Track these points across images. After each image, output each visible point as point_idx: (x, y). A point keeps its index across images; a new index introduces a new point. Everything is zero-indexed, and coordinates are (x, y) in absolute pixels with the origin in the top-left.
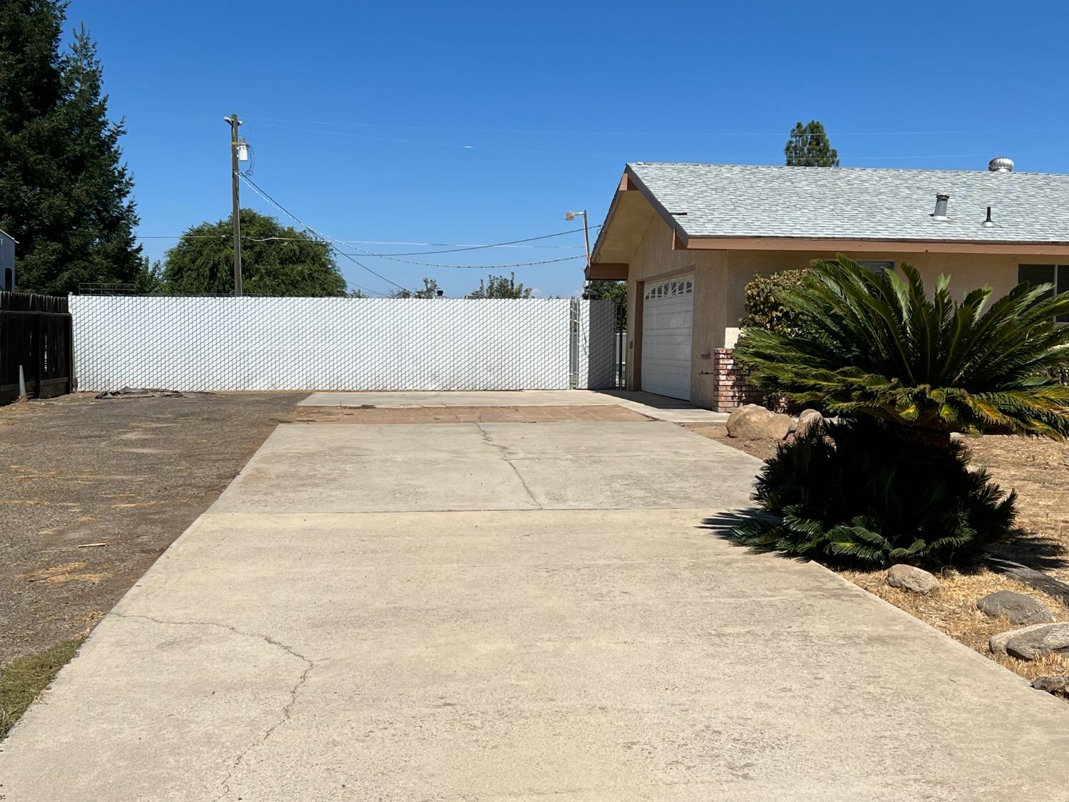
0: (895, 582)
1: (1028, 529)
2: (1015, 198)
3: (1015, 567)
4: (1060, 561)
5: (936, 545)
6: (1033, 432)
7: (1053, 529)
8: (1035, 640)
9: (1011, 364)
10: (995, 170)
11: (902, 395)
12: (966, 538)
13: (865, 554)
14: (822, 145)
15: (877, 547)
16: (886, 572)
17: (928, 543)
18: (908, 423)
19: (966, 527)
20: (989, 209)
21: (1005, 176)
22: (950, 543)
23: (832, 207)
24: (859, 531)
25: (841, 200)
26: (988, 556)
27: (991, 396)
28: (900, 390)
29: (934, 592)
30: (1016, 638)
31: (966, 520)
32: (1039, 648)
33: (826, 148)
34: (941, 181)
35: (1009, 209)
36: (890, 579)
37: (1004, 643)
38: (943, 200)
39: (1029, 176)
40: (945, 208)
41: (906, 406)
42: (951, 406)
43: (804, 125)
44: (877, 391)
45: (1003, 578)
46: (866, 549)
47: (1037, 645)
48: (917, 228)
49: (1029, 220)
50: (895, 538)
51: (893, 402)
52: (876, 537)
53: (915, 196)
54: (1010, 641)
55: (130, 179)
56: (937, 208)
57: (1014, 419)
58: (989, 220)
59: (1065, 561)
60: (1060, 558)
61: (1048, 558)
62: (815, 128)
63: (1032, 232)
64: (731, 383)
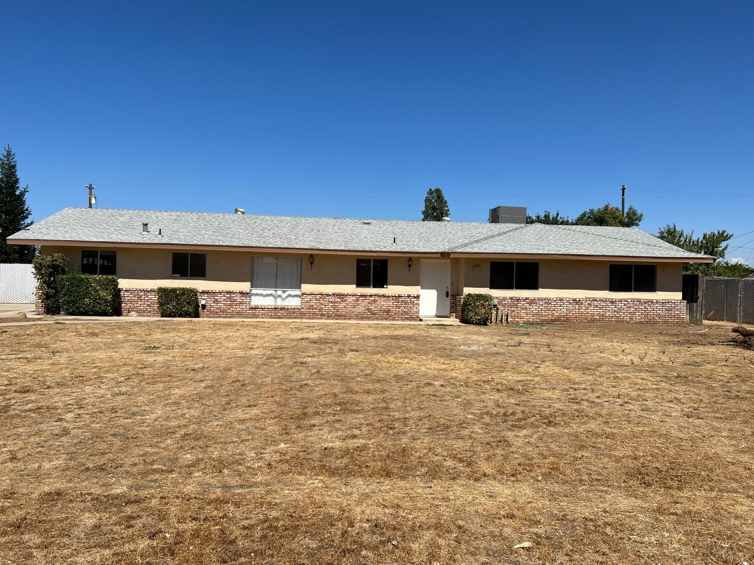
20: (160, 229)
38: (145, 225)
40: (147, 229)
43: (433, 190)
55: (30, 212)
58: (160, 234)
62: (438, 191)
64: (41, 301)
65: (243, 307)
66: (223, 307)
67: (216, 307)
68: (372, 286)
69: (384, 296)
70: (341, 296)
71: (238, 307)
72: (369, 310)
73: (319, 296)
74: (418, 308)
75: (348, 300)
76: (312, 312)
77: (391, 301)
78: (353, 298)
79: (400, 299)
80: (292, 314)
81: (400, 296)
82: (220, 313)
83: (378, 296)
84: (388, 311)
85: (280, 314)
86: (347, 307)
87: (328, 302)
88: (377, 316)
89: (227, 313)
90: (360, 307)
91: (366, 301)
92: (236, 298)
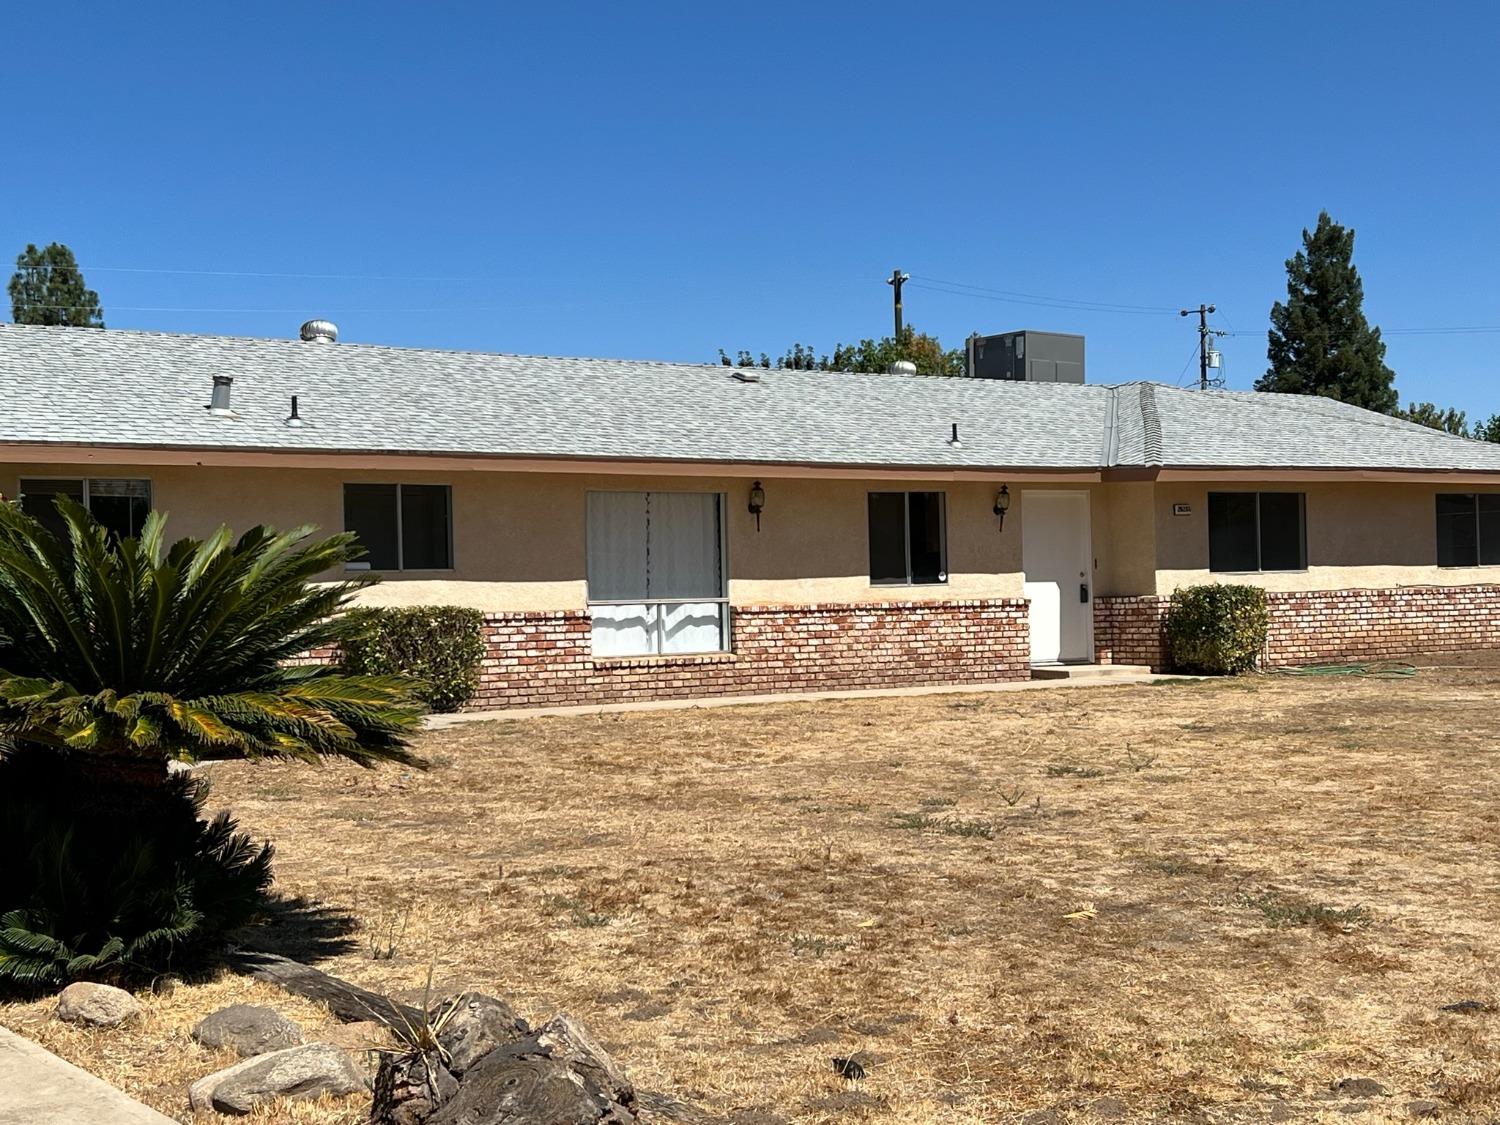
0: (68, 1013)
1: (311, 897)
2: (337, 383)
3: (272, 962)
4: (347, 942)
5: (140, 943)
6: (277, 753)
7: (349, 892)
8: (253, 1080)
9: (252, 650)
10: (310, 339)
11: (70, 707)
12: (188, 926)
13: (26, 972)
14: (72, 282)
15: (47, 957)
16: (57, 998)
17: (127, 943)
18: (77, 754)
19: (188, 908)
20: (294, 399)
21: (324, 349)
22: (163, 937)
23: (45, 391)
24: (14, 935)
25: (61, 380)
26: (232, 950)
27: (215, 700)
28: (68, 701)
29: (131, 1020)
30: (227, 1082)
31: (189, 898)
32: (259, 1092)
33: (79, 287)
34: (225, 353)
35: (328, 400)
36: (62, 1008)
37: (210, 1092)
38: (223, 384)
39: (360, 350)
40: (228, 396)
41: (80, 727)
42: (151, 722)
44: (27, 705)
45: (247, 981)
46: (29, 962)
47: (256, 1088)
48: (182, 428)
49: (356, 417)
50: (79, 939)
51: (55, 720)
52: (45, 941)
53: (183, 377)
54: (218, 1088)
56: (215, 396)
57: (247, 735)
58: (294, 416)
59: (353, 943)
60: (346, 938)
61: (328, 940)
62: (58, 255)
63: (360, 436)
65: (574, 666)
66: (516, 669)
67: (496, 670)
68: (909, 579)
69: (945, 608)
70: (839, 613)
71: (562, 667)
72: (911, 653)
73: (783, 615)
74: (1027, 640)
75: (858, 626)
76: (767, 671)
77: (964, 623)
78: (871, 619)
79: (984, 615)
80: (713, 681)
81: (984, 606)
82: (508, 692)
83: (930, 609)
84: (957, 656)
85: (680, 683)
86: (855, 646)
87: (805, 635)
88: (931, 671)
89: (530, 691)
90: (889, 646)
91: (903, 625)
92: (553, 637)
